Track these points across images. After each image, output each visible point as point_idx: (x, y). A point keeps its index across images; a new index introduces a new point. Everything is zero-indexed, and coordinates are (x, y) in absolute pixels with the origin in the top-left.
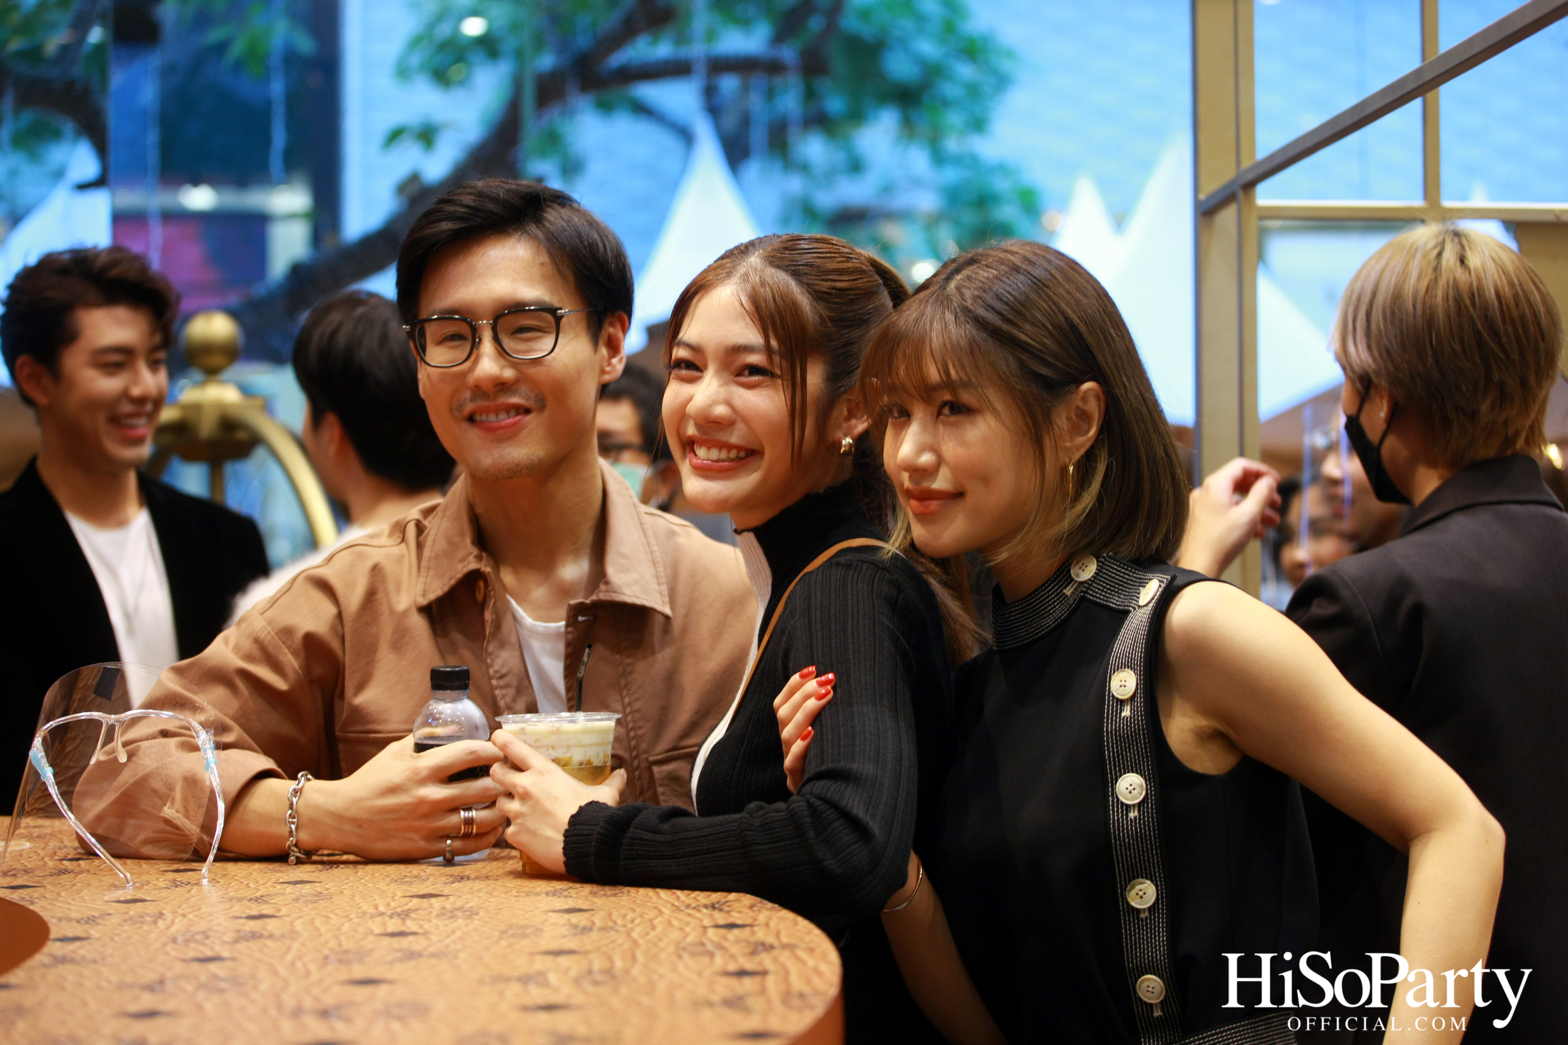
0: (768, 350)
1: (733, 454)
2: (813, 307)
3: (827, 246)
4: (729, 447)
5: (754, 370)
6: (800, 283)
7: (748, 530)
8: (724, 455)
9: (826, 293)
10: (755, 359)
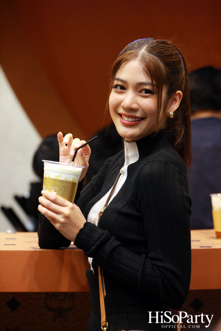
0: (152, 84)
1: (137, 119)
2: (165, 69)
3: (167, 45)
4: (136, 117)
5: (147, 91)
6: (161, 60)
7: (134, 141)
8: (134, 120)
9: (169, 63)
10: (148, 87)
